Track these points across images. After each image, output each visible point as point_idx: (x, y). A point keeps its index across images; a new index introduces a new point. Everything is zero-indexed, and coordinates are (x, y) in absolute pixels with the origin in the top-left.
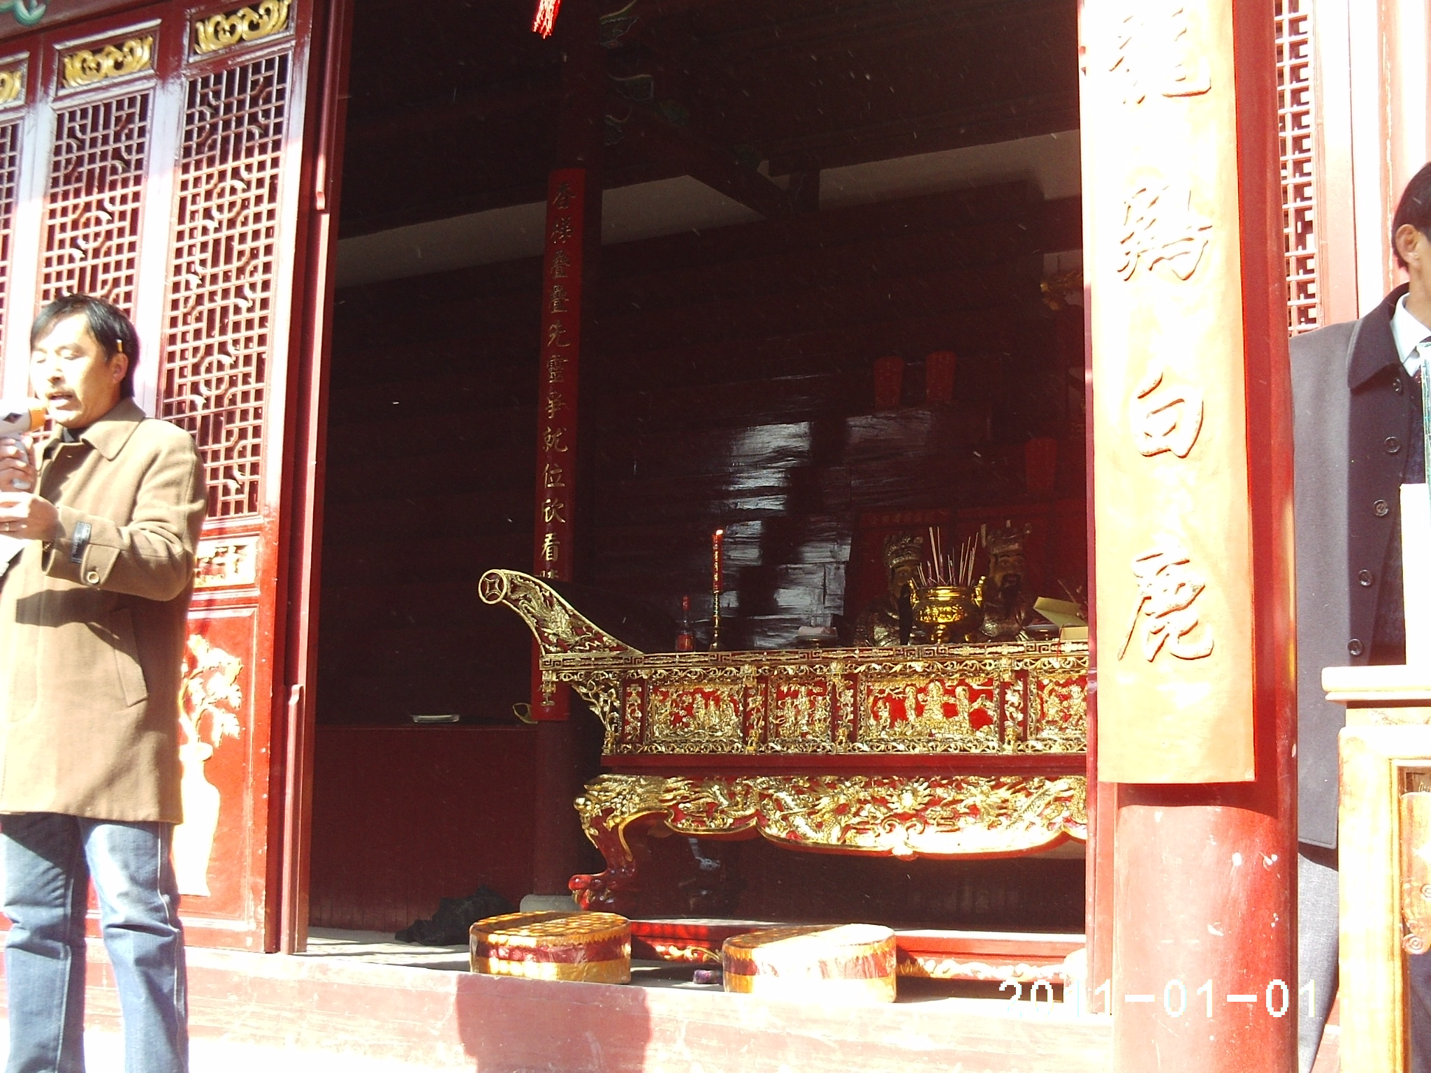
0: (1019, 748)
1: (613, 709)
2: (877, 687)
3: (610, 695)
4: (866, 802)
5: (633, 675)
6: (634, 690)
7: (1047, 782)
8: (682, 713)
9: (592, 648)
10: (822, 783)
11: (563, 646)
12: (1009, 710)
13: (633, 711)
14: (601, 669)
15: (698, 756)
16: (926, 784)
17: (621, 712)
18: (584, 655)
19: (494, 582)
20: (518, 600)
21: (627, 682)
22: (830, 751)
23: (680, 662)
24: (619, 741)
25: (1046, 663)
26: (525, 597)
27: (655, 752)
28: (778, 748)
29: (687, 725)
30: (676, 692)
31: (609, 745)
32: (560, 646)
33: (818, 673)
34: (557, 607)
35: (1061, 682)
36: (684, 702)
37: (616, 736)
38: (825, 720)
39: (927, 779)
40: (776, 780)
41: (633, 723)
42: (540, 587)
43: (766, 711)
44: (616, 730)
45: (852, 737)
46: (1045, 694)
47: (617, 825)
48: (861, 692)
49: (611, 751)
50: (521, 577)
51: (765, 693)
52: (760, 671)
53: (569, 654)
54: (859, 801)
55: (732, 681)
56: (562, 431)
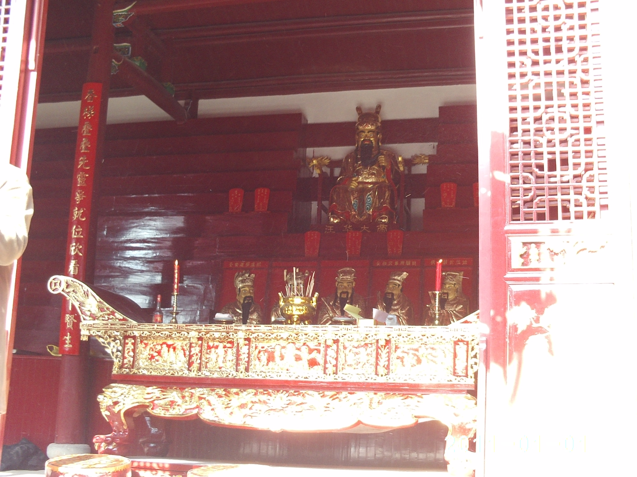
0: (335, 378)
1: (118, 351)
2: (260, 345)
3: (116, 344)
4: (256, 402)
5: (130, 334)
6: (130, 341)
7: (349, 395)
8: (155, 354)
9: (109, 319)
10: (232, 392)
11: (94, 317)
12: (328, 358)
13: (129, 352)
14: (114, 330)
15: (164, 377)
16: (287, 394)
17: (122, 352)
18: (105, 322)
19: (57, 282)
20: (69, 292)
21: (126, 337)
22: (236, 376)
23: (157, 328)
24: (121, 367)
25: (350, 337)
26: (74, 291)
27: (141, 374)
28: (208, 374)
29: (157, 361)
30: (153, 343)
31: (116, 369)
32: (92, 317)
33: (231, 337)
34: (90, 296)
35: (356, 346)
36: (156, 349)
37: (120, 364)
38: (232, 360)
39: (287, 392)
40: (207, 390)
41: (128, 358)
42: (82, 286)
43: (201, 355)
44: (119, 361)
45: (247, 370)
46: (347, 351)
47: (120, 410)
48: (252, 347)
49: (117, 372)
50: (72, 281)
51: (201, 346)
52: (200, 334)
53: (96, 321)
54: (252, 402)
55: (184, 339)
56: (84, 210)
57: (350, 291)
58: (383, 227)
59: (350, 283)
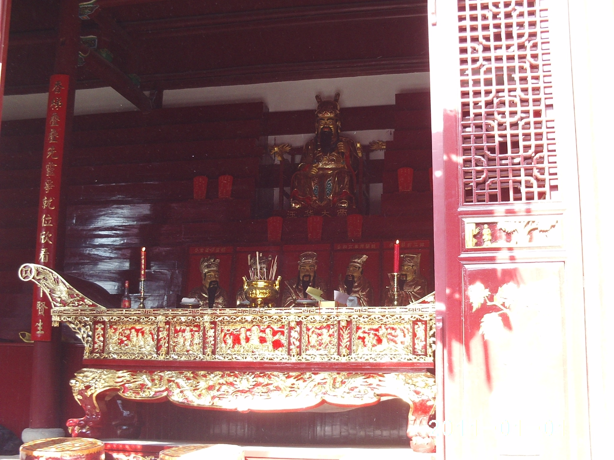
0: (299, 359)
1: (88, 336)
2: (226, 328)
3: (87, 329)
4: (223, 384)
5: (100, 319)
6: (100, 327)
7: (313, 375)
8: (125, 339)
9: (79, 305)
10: (199, 375)
11: (64, 303)
12: (292, 340)
13: (99, 337)
14: (84, 316)
15: (134, 361)
16: (253, 376)
17: (93, 337)
18: (75, 308)
19: (28, 270)
20: (39, 279)
21: (96, 323)
22: (203, 359)
23: (125, 313)
24: (92, 352)
25: (312, 318)
26: (44, 278)
27: (111, 358)
28: (176, 357)
29: (127, 345)
30: (122, 328)
31: (87, 354)
32: (62, 303)
33: (197, 320)
34: (61, 284)
35: (318, 327)
36: (125, 333)
37: (90, 349)
38: (199, 344)
39: (253, 373)
40: (175, 373)
41: (99, 343)
42: (52, 273)
43: (169, 339)
44: (90, 346)
45: (214, 352)
46: (310, 333)
47: (92, 394)
48: (218, 330)
49: (88, 357)
50: (42, 268)
51: (168, 330)
52: (167, 319)
53: (67, 308)
54: (219, 384)
55: (151, 323)
56: (53, 199)
57: (312, 274)
58: (343, 212)
59: (312, 266)
